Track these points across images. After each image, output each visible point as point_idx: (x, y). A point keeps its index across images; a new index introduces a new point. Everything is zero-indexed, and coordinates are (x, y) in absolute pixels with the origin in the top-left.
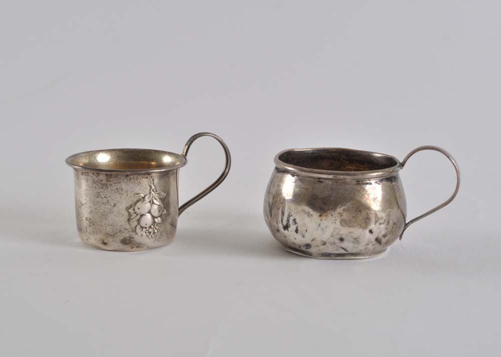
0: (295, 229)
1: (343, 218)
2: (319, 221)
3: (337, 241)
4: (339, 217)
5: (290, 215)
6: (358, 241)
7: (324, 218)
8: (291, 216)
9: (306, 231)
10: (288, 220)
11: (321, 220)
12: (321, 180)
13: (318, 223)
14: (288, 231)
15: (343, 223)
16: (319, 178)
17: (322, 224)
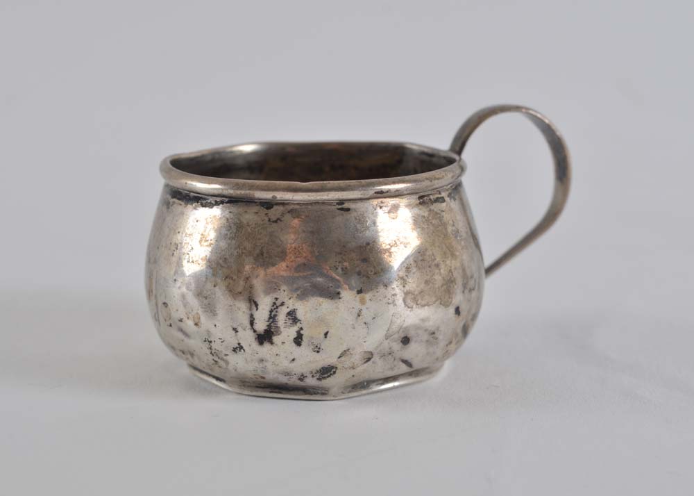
0: (295, 335)
1: (407, 287)
2: (358, 305)
3: (397, 346)
4: (401, 287)
5: (278, 303)
6: (437, 339)
7: (368, 296)
8: (282, 304)
9: (326, 334)
10: (272, 318)
11: (363, 302)
12: (346, 205)
13: (356, 311)
14: (272, 343)
15: (409, 301)
16: (341, 202)
17: (364, 312)
